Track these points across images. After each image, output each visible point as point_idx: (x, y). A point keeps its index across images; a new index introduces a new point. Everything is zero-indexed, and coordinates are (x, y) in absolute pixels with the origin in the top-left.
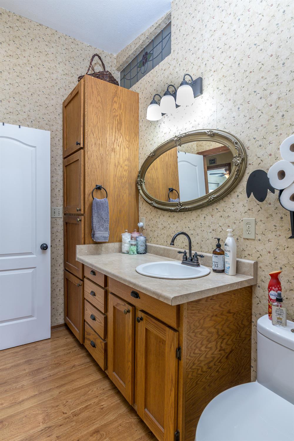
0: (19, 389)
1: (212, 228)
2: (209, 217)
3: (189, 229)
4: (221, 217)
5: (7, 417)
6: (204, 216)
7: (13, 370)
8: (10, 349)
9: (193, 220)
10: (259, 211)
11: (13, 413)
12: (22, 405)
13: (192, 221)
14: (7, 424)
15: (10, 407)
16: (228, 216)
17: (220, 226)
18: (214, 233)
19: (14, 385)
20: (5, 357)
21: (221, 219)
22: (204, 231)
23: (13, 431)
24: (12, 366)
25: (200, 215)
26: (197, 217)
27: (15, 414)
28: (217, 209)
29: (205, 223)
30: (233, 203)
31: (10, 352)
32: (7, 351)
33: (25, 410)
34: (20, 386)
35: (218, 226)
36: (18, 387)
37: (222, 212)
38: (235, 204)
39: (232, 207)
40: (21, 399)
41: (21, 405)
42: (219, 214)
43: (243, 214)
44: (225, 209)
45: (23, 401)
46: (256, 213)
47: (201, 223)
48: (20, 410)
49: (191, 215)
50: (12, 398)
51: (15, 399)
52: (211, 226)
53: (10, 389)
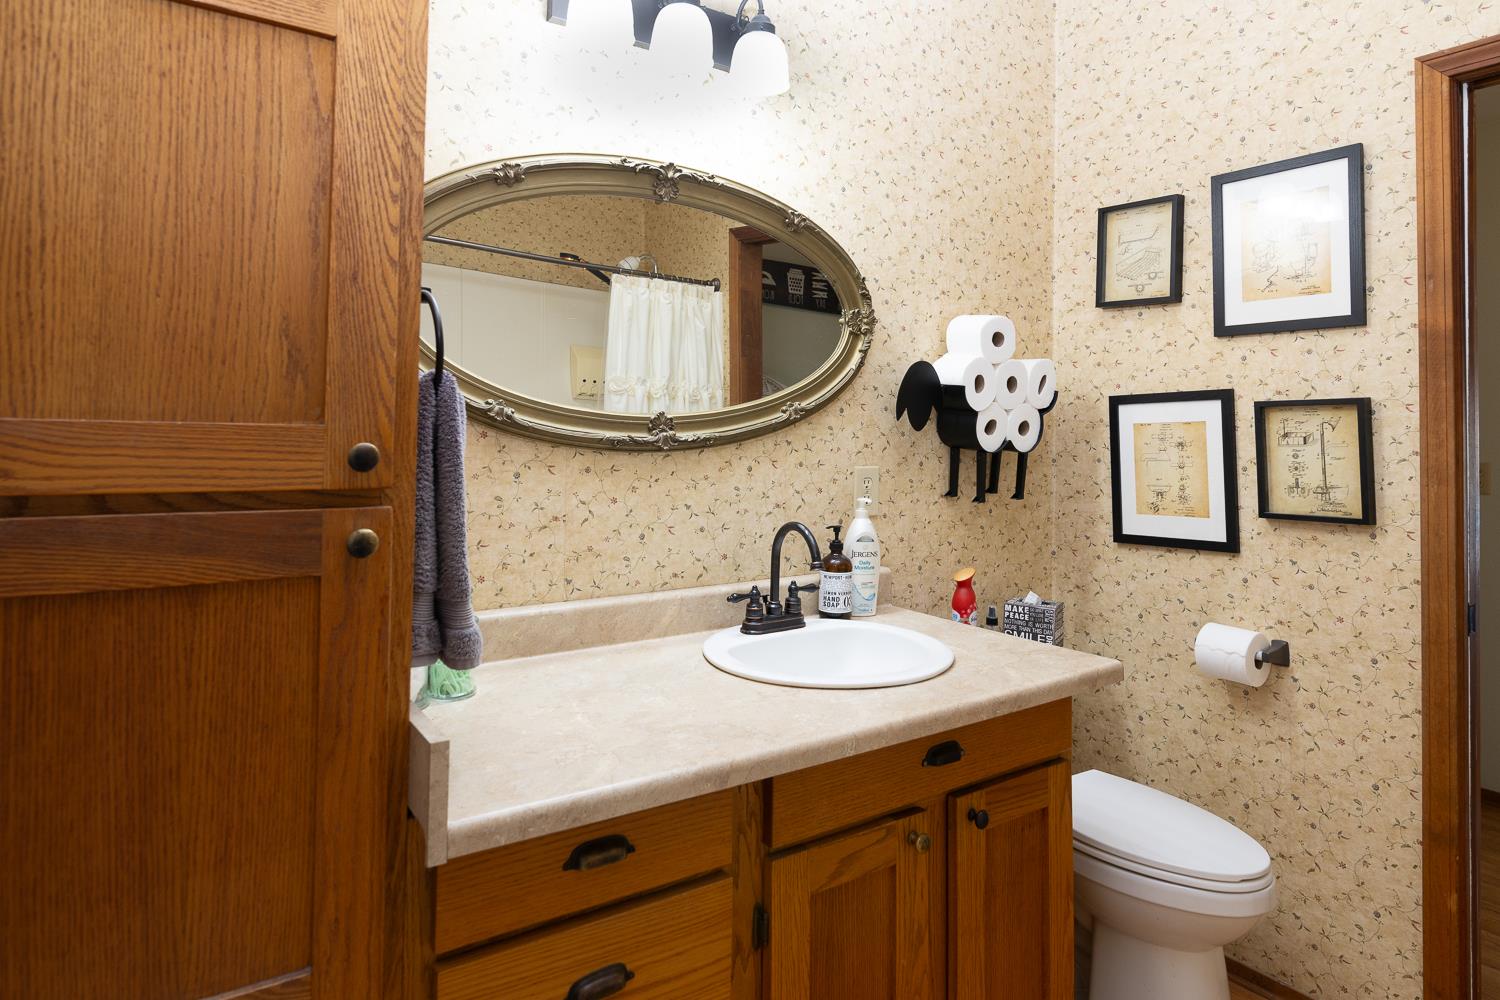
1: (773, 500)
2: (766, 466)
3: (689, 512)
4: (801, 465)
6: (746, 463)
9: (706, 478)
10: (885, 448)
13: (703, 484)
16: (820, 464)
17: (798, 492)
18: (779, 517)
21: (801, 470)
22: (746, 511)
25: (735, 461)
26: (720, 470)
28: (789, 443)
29: (753, 485)
30: (831, 428)
35: (792, 491)
37: (802, 452)
38: (835, 431)
39: (829, 438)
42: (793, 459)
43: (853, 456)
44: (811, 442)
46: (880, 453)
47: (737, 489)
49: (699, 462)
52: (770, 493)
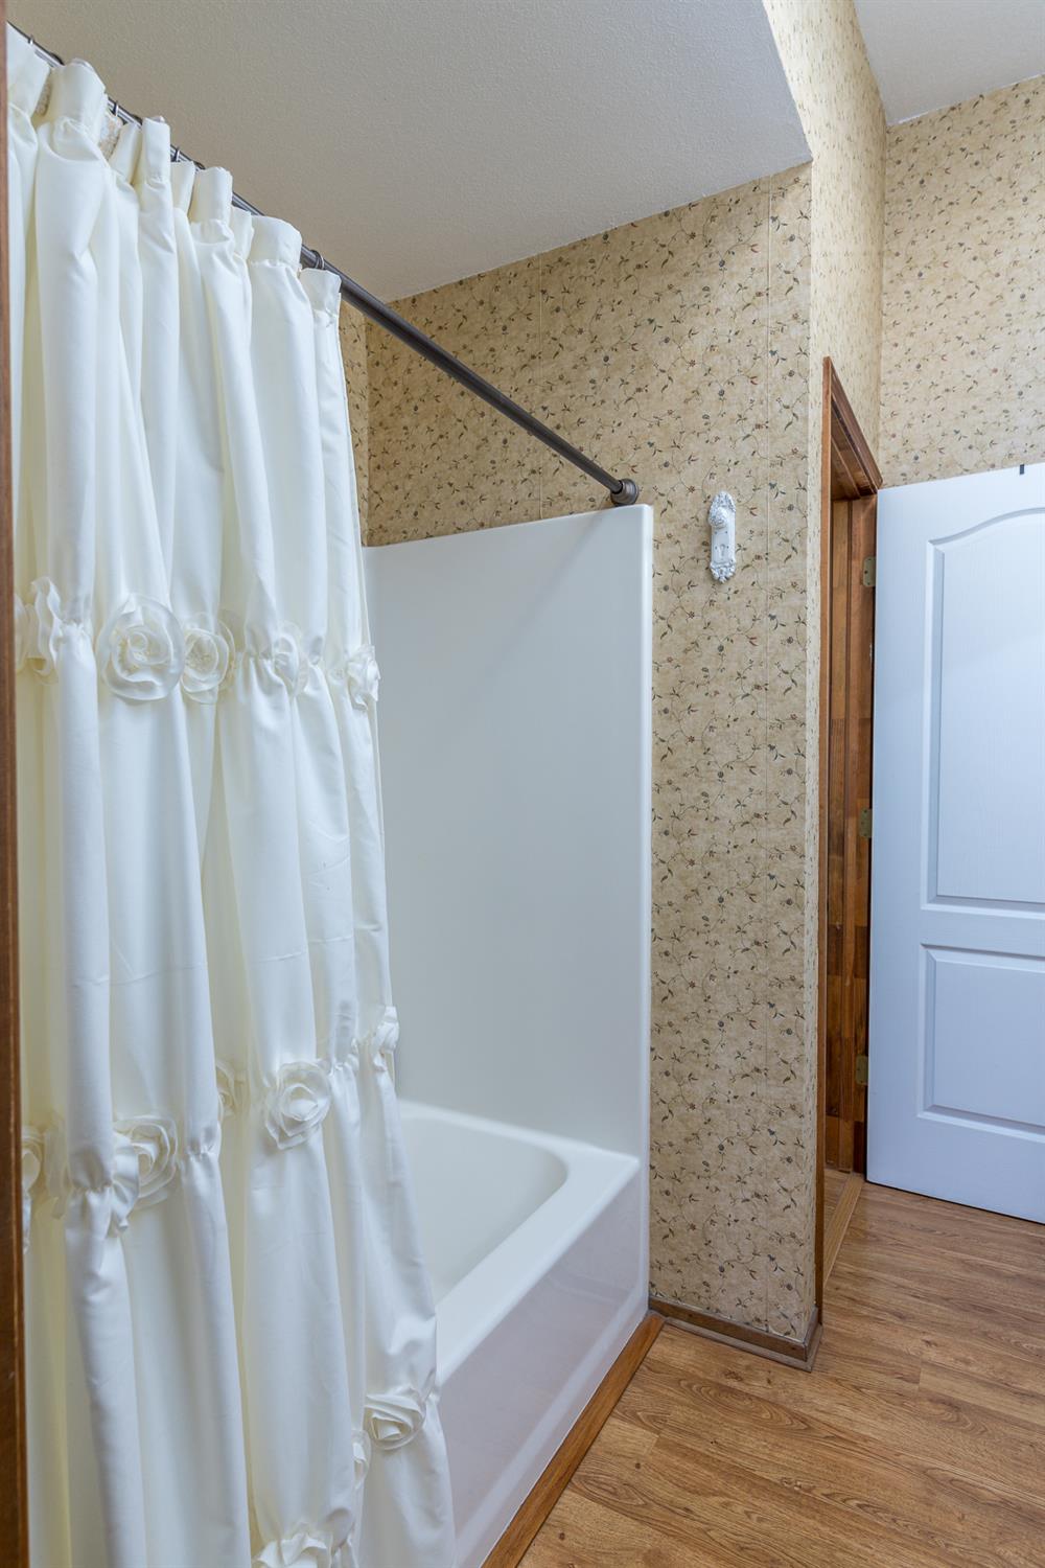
0: (1025, 1351)
5: (974, 1405)
7: (1021, 1290)
8: (1026, 1225)
11: (993, 1408)
12: (1028, 1407)
14: (970, 1424)
15: (989, 1386)
19: (1014, 1333)
20: (1004, 1237)
23: (983, 1456)
24: (1019, 1276)
27: (999, 1413)
31: (1024, 1232)
32: (1013, 1223)
33: (1034, 1425)
34: (1032, 1348)
36: (1024, 1346)
40: (1026, 1387)
41: (1022, 1403)
45: (1033, 1396)
48: (1016, 1415)
50: (999, 1365)
51: (1011, 1374)
53: (999, 1337)
